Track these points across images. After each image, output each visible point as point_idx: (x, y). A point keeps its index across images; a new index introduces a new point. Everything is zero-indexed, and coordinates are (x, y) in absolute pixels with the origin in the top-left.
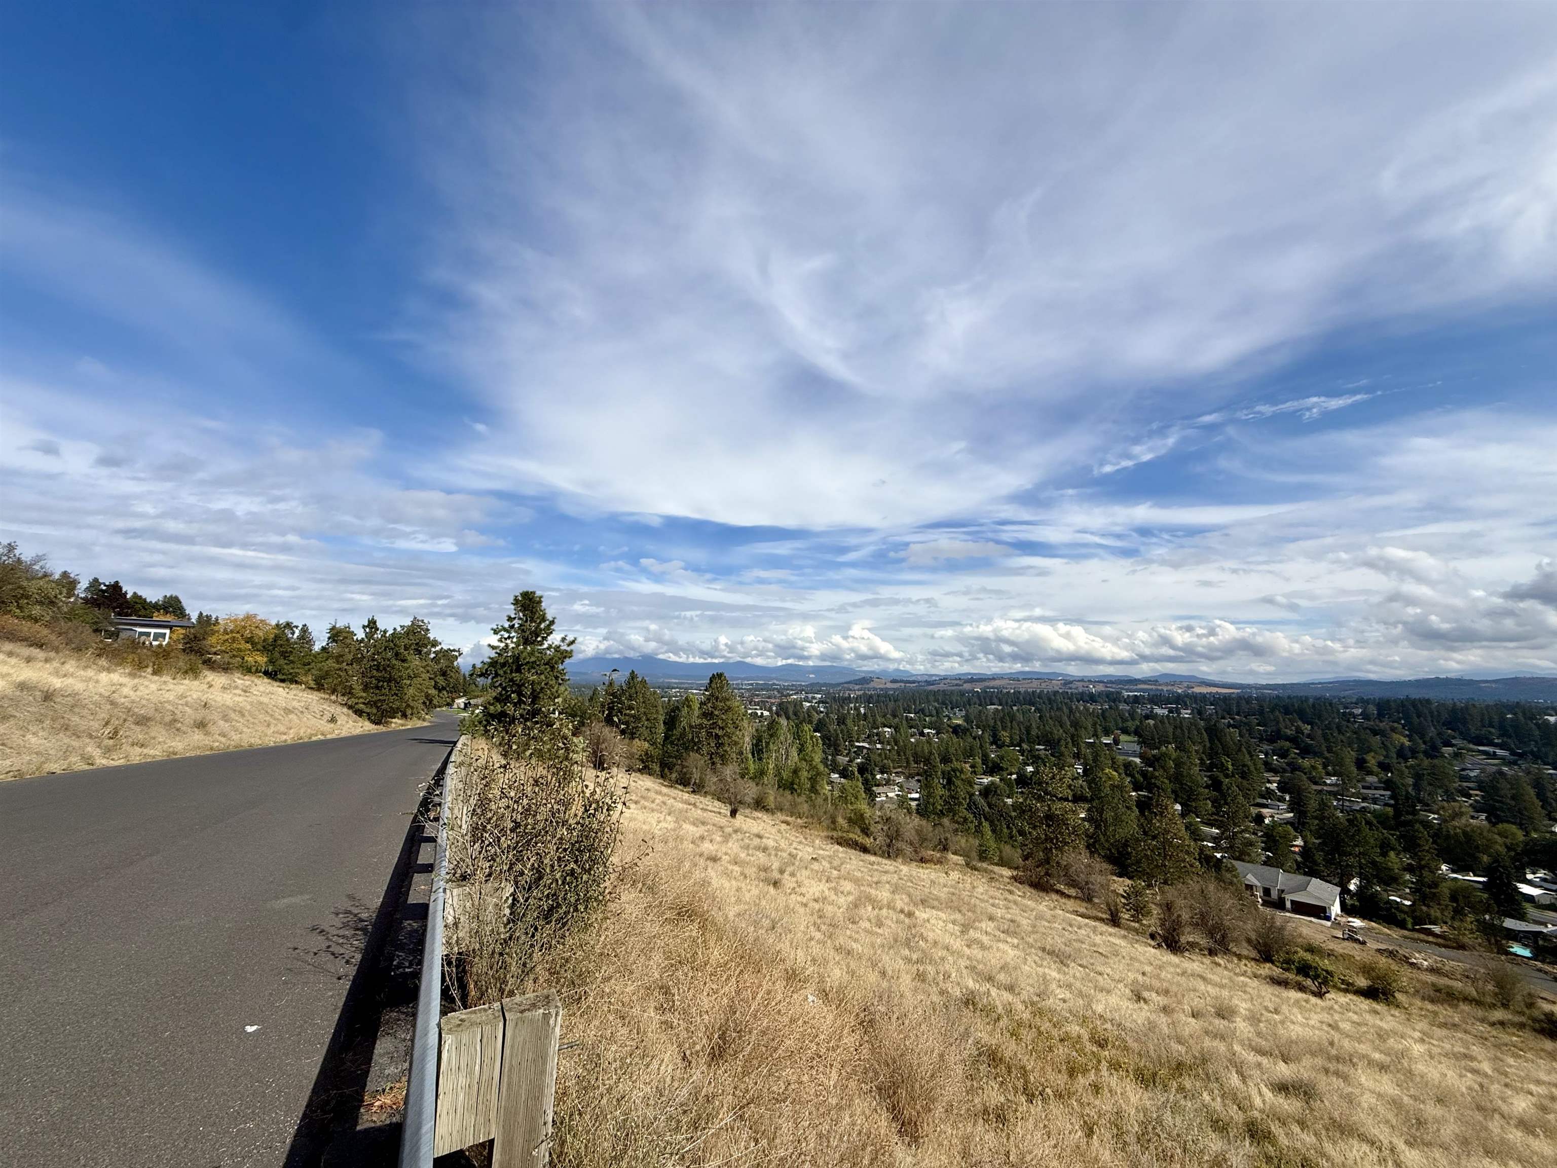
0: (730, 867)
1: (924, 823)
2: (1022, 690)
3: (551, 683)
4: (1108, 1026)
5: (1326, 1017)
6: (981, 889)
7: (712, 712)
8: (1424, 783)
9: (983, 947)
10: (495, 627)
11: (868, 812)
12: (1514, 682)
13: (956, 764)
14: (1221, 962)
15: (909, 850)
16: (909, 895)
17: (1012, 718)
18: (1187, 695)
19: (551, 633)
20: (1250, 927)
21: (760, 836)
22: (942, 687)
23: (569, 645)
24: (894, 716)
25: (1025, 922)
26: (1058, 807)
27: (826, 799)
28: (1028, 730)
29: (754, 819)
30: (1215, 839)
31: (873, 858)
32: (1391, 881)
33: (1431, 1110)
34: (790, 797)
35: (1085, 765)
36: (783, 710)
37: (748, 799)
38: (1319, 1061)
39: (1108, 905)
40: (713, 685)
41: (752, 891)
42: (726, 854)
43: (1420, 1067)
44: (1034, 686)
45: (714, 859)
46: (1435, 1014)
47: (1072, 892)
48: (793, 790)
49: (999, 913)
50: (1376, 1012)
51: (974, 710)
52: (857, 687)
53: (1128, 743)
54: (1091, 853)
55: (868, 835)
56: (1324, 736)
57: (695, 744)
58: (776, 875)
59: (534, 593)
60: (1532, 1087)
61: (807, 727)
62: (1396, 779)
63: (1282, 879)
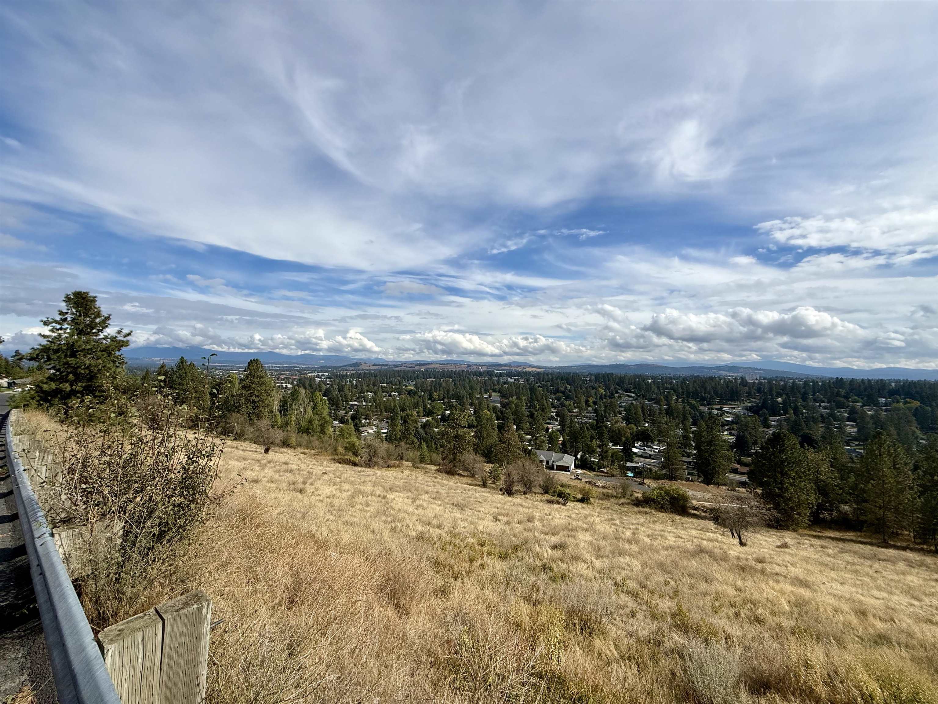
0: (269, 485)
1: (391, 445)
2: (446, 370)
3: (108, 365)
4: (485, 535)
5: (567, 513)
6: (420, 478)
7: (250, 386)
8: (608, 410)
9: (424, 508)
10: (45, 319)
11: (357, 442)
12: (640, 366)
13: (409, 412)
14: (529, 497)
15: (381, 461)
16: (382, 486)
17: (440, 385)
18: (523, 372)
19: (107, 326)
20: (540, 480)
21: (286, 463)
22: (402, 368)
23: (125, 337)
24: (374, 385)
25: (443, 492)
26: (461, 431)
27: (330, 437)
28: (448, 391)
29: (282, 453)
30: (529, 441)
31: (360, 469)
32: (592, 452)
33: (602, 543)
34: (306, 438)
35: (474, 409)
36: (301, 383)
37: (278, 441)
38: (566, 533)
39: (482, 477)
40: (251, 367)
41: (285, 497)
42: (264, 477)
43: (598, 527)
44: (452, 368)
45: (256, 481)
46: (602, 504)
47: (466, 473)
48: (308, 433)
49: (430, 489)
50: (583, 508)
51: (420, 381)
52: (351, 369)
53: (496, 397)
54: (476, 453)
55: (357, 456)
56: (575, 390)
57: (236, 407)
58: (301, 486)
59: (88, 293)
60: (631, 526)
61: (318, 393)
62: (599, 409)
63: (554, 456)
